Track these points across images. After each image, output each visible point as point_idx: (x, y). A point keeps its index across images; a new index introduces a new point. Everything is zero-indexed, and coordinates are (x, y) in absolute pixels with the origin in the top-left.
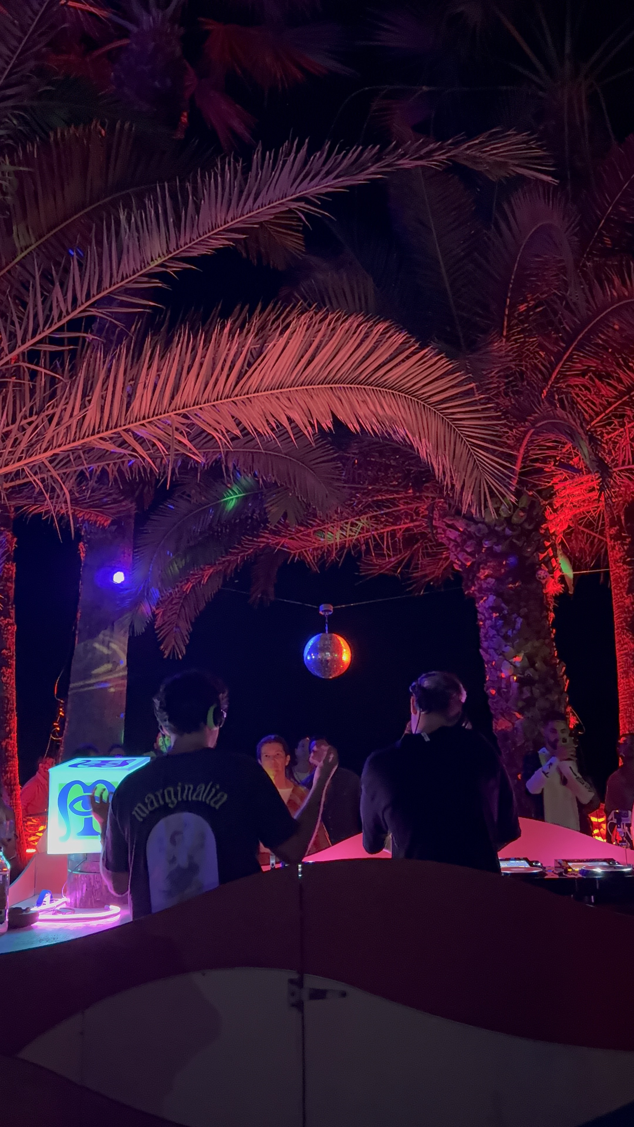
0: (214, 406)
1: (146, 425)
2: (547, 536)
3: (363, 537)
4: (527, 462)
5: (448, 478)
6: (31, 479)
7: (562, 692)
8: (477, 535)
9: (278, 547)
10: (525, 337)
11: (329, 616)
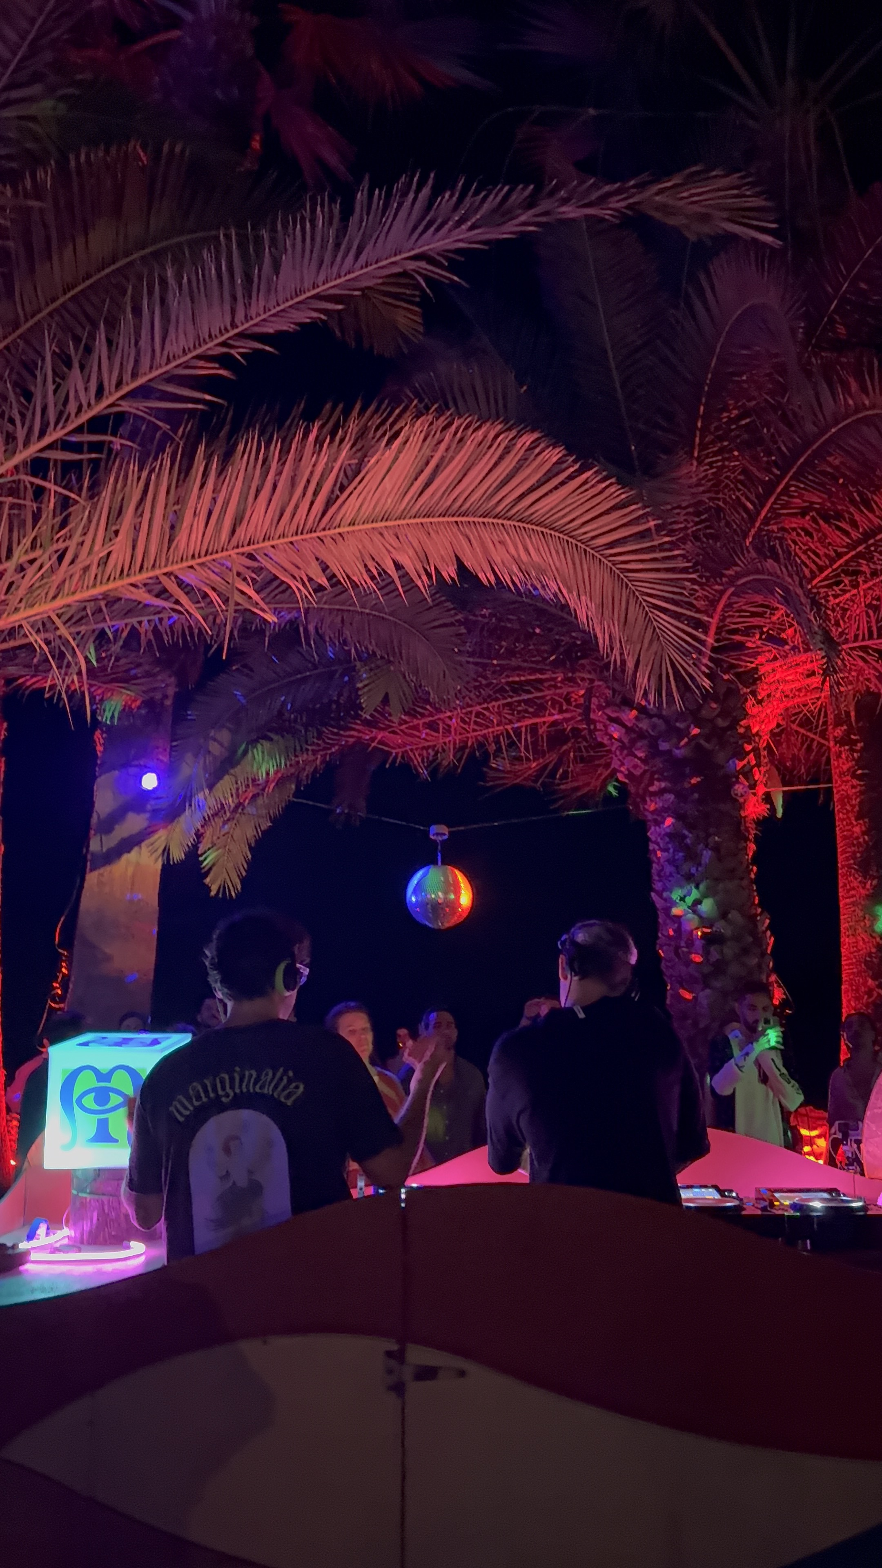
0: (291, 543)
1: (196, 567)
2: (748, 737)
3: (493, 732)
4: (723, 634)
5: (616, 652)
6: (32, 639)
7: (763, 954)
8: (652, 733)
9: (373, 745)
10: (723, 460)
11: (443, 842)
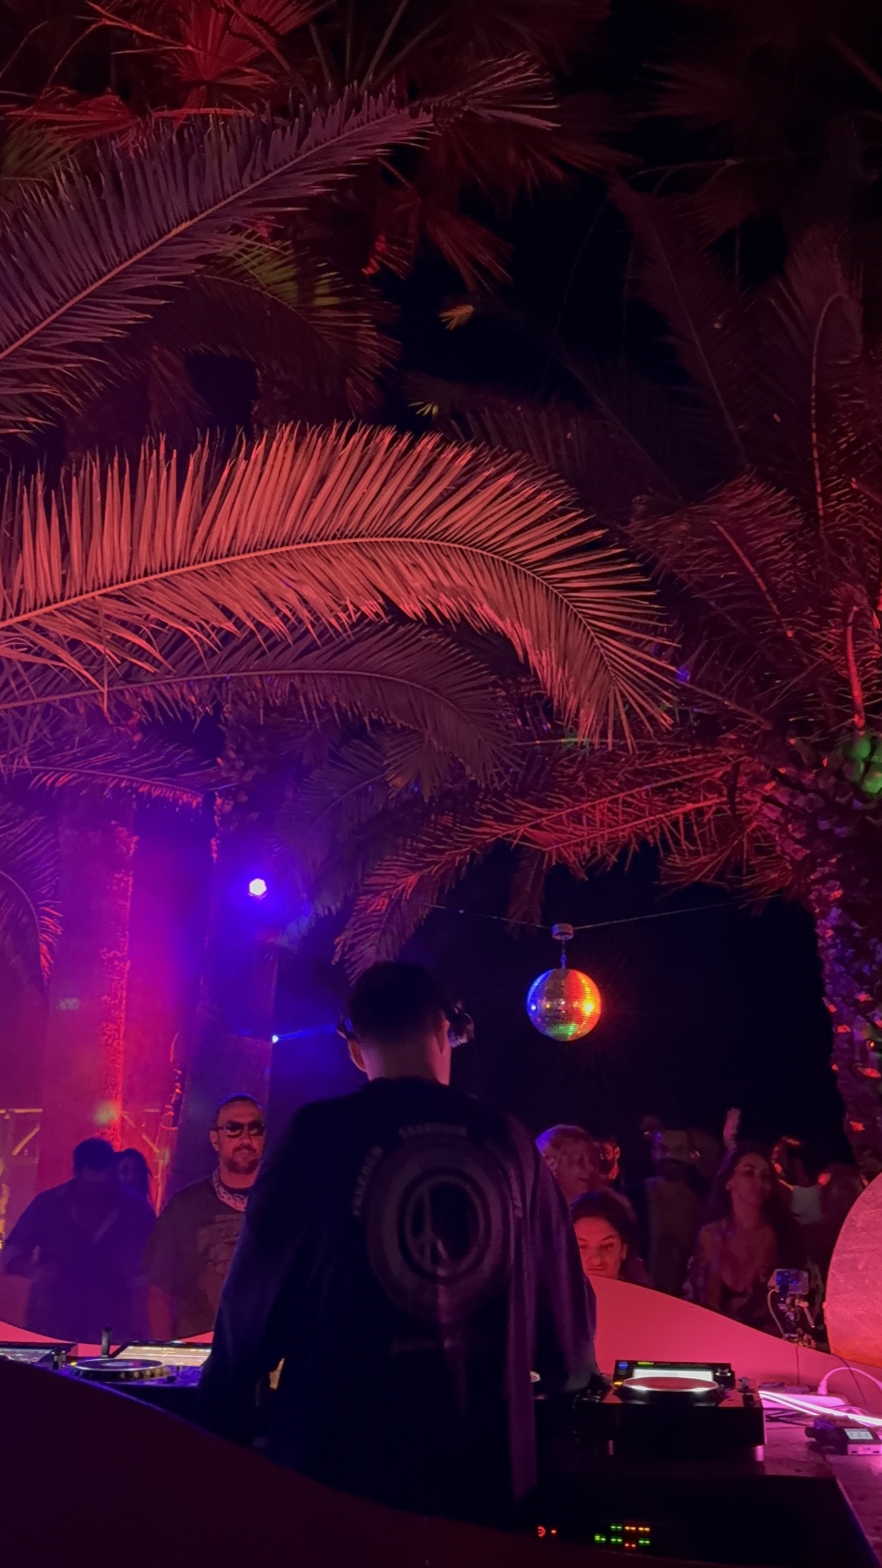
8: (808, 810)
11: (568, 942)
